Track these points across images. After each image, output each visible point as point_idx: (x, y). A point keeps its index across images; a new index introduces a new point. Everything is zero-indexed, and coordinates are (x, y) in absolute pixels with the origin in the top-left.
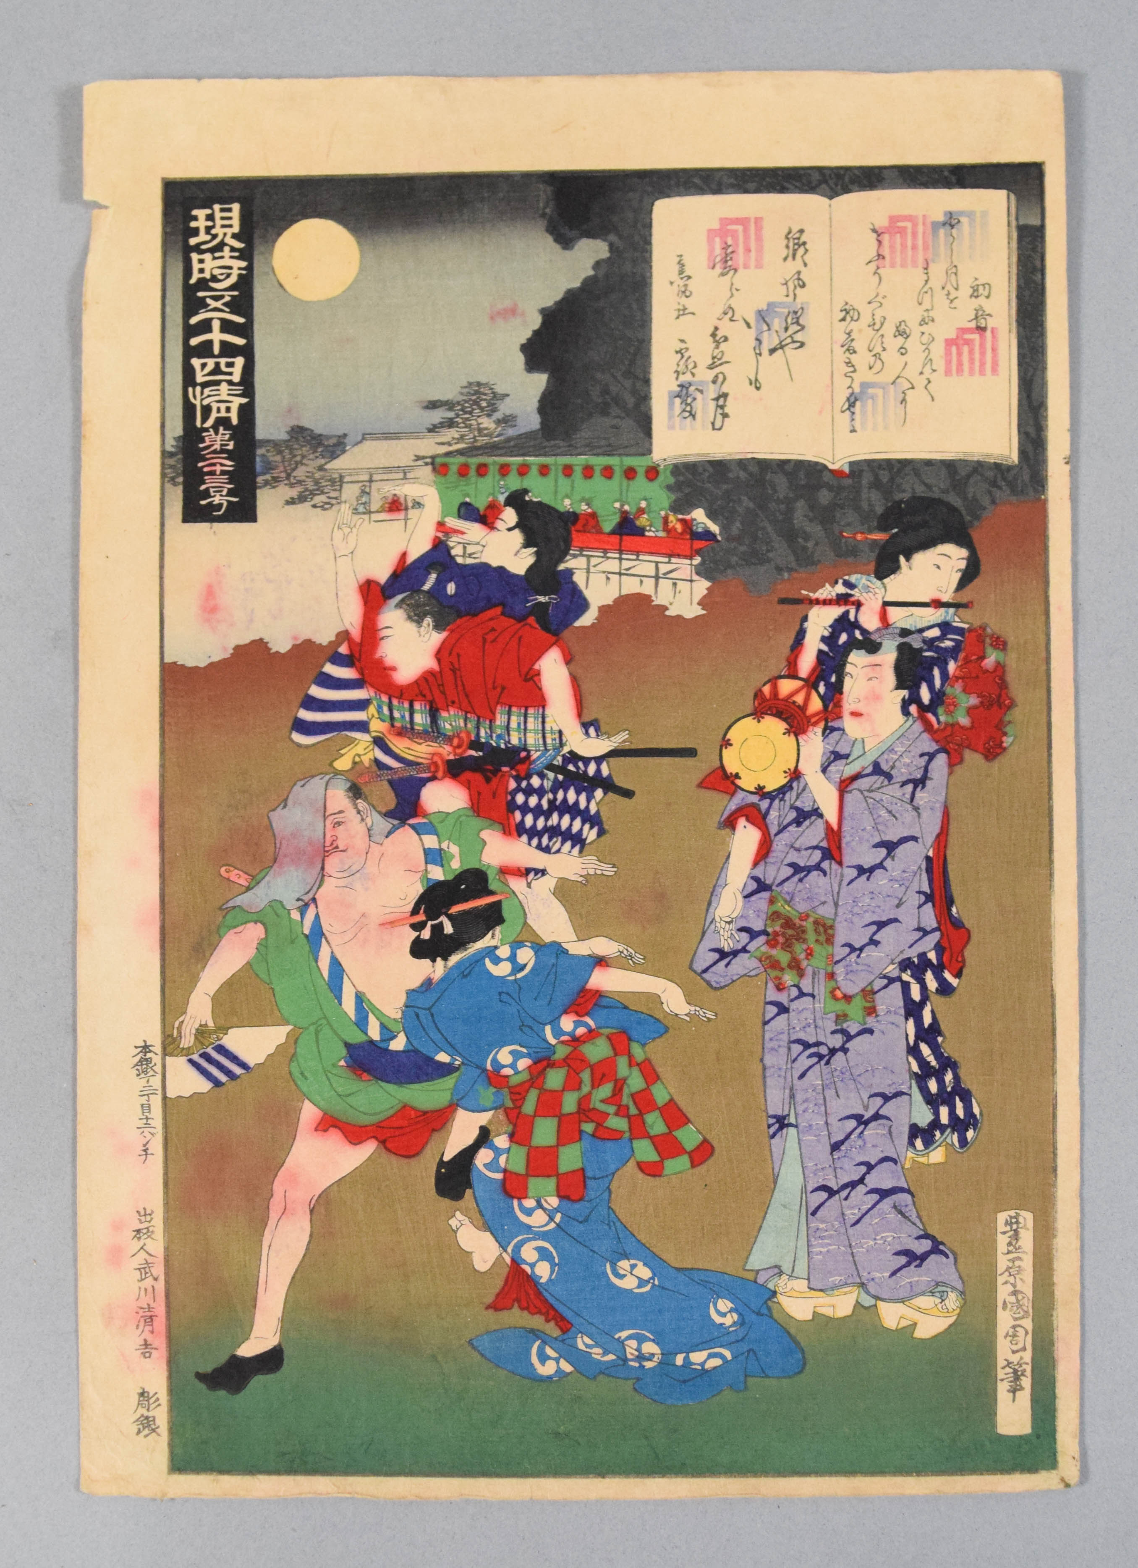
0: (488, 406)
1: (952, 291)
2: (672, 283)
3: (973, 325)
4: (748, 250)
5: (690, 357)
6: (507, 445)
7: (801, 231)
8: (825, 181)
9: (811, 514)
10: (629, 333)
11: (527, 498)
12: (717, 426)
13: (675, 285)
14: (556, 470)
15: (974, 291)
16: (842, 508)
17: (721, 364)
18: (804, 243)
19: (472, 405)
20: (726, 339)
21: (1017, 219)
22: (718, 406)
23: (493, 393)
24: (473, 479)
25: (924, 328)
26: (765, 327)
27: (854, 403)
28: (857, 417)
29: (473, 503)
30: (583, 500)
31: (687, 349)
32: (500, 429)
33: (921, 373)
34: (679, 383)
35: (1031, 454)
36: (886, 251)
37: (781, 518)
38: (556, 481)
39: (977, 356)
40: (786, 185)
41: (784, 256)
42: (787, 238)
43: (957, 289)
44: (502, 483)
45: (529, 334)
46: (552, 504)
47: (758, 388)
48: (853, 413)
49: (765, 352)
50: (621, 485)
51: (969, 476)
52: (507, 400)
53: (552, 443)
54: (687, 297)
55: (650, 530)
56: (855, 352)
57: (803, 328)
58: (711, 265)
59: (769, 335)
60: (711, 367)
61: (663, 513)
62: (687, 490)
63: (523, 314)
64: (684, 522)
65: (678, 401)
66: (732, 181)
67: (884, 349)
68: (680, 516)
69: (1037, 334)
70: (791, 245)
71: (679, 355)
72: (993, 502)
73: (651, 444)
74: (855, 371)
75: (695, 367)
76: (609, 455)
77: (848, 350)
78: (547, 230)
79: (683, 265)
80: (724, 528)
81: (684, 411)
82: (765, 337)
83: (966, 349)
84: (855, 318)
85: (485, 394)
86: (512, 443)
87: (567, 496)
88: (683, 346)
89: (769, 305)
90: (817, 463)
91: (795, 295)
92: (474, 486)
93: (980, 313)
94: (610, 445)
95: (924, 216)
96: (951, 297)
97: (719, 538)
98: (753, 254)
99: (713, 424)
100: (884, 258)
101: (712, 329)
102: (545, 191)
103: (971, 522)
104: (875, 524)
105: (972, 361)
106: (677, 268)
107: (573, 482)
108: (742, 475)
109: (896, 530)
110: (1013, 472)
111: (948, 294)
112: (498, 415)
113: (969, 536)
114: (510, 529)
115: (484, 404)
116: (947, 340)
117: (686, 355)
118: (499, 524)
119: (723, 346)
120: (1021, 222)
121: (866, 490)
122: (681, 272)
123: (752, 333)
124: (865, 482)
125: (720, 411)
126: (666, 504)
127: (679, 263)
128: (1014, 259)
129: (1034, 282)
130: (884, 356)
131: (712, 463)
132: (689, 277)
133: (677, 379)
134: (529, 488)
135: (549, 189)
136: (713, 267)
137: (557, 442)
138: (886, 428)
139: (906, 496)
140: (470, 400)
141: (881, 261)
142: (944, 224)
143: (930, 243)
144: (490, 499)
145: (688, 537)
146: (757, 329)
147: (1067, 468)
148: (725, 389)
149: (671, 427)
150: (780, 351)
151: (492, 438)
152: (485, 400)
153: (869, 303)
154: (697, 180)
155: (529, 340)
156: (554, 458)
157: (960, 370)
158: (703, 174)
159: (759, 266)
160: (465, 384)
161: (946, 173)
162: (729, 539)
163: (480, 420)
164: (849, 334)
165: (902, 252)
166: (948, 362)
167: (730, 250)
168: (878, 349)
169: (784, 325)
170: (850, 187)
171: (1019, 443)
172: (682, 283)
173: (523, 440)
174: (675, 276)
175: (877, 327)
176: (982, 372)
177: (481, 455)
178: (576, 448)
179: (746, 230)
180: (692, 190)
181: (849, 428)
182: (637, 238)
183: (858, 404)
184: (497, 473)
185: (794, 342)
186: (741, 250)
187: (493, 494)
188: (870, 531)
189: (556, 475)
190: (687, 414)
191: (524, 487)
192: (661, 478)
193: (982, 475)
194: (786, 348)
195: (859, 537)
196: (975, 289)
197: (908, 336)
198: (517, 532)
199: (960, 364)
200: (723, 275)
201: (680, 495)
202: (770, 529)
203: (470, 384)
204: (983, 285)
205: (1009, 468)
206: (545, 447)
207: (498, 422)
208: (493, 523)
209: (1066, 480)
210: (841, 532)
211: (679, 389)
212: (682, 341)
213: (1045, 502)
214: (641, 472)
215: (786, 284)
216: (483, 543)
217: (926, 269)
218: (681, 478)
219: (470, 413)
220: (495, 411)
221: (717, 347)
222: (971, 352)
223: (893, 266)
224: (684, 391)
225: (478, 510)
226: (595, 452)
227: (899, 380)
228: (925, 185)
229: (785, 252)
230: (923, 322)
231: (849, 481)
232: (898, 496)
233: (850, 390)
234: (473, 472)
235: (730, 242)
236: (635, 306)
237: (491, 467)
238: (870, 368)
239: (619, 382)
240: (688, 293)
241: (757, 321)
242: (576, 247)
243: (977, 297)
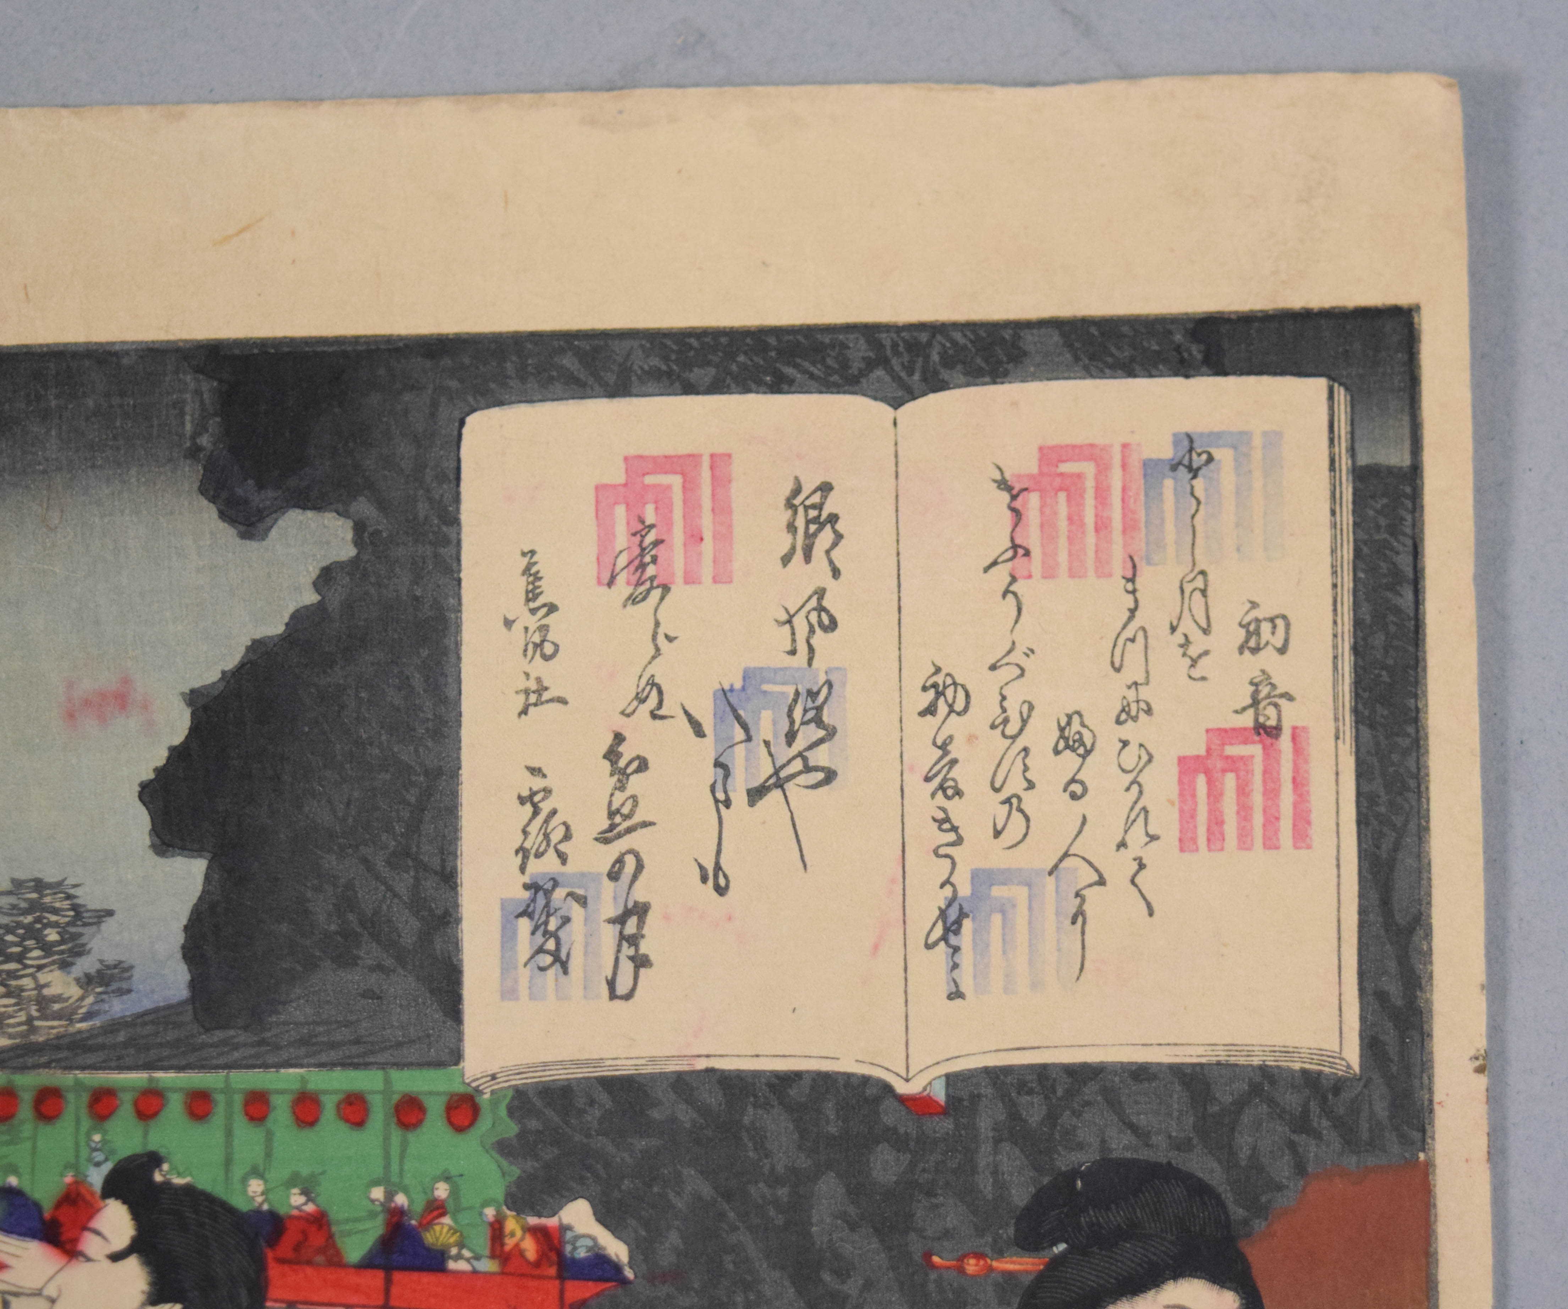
0: (62, 942)
1: (1196, 635)
2: (508, 623)
3: (1247, 720)
4: (695, 537)
5: (554, 812)
6: (109, 1040)
7: (826, 488)
8: (882, 361)
9: (852, 1210)
10: (406, 755)
11: (158, 1177)
12: (622, 988)
13: (518, 627)
14: (229, 1104)
15: (1249, 635)
16: (930, 1194)
17: (629, 830)
18: (833, 519)
19: (23, 938)
20: (643, 765)
21: (1352, 451)
22: (622, 937)
23: (75, 908)
24: (27, 1129)
25: (1128, 731)
26: (739, 734)
27: (958, 922)
28: (966, 958)
29: (27, 1188)
30: (293, 1180)
31: (547, 791)
32: (90, 999)
33: (1122, 845)
34: (526, 879)
35: (1393, 1051)
36: (1032, 538)
37: (780, 1220)
38: (229, 1133)
39: (1257, 799)
40: (789, 371)
41: (785, 548)
42: (790, 504)
43: (1206, 631)
44: (97, 1137)
45: (160, 757)
46: (219, 1191)
47: (721, 891)
48: (956, 949)
49: (739, 797)
50: (387, 1139)
51: (1241, 1104)
52: (109, 926)
53: (219, 1035)
54: (546, 658)
55: (459, 1257)
56: (959, 793)
57: (831, 733)
58: (606, 577)
59: (748, 751)
60: (604, 838)
61: (490, 1213)
62: (549, 1153)
63: (145, 707)
64: (541, 1234)
65: (524, 925)
66: (655, 362)
67: (1031, 785)
68: (533, 1221)
69: (1405, 742)
70: (800, 523)
71: (528, 808)
72: (1300, 1169)
73: (460, 1039)
74: (959, 841)
75: (567, 837)
76: (356, 1066)
77: (942, 788)
78: (203, 491)
79: (537, 577)
80: (638, 1248)
81: (540, 950)
82: (738, 757)
83: (1230, 781)
84: (959, 706)
85: (55, 911)
86: (121, 1037)
87: (256, 1172)
88: (538, 783)
89: (747, 675)
90: (866, 1080)
91: (811, 650)
92: (28, 1145)
93: (1265, 690)
94: (358, 1042)
95: (1125, 446)
96: (1193, 651)
97: (629, 1274)
98: (708, 546)
99: (611, 984)
100: (1027, 553)
101: (608, 740)
102: (198, 392)
103: (1246, 1222)
104: (1011, 1231)
105: (1244, 811)
106: (522, 583)
107: (269, 1136)
108: (686, 1115)
109: (1062, 1247)
110: (1347, 1095)
111: (1187, 643)
112: (86, 965)
113: (1241, 1257)
114: (116, 1257)
115: (52, 936)
116: (1182, 760)
117: (546, 807)
118: (91, 1245)
119: (636, 783)
120: (1363, 460)
121: (986, 1148)
122: (532, 595)
123: (707, 748)
124: (984, 1124)
125: (628, 950)
126: (498, 1192)
127: (527, 571)
128: (1347, 553)
129: (1398, 611)
130: (1030, 802)
131: (607, 1083)
132: (552, 608)
133: (523, 869)
134: (163, 1152)
135: (207, 386)
136: (610, 584)
137: (232, 1033)
138: (1035, 985)
139: (1085, 1159)
140: (19, 925)
141: (1020, 561)
142: (1174, 468)
143: (1142, 515)
144: (68, 1179)
145: (553, 1271)
146: (718, 740)
147: (1482, 1081)
148: (640, 894)
149: (509, 993)
150: (776, 794)
151: (71, 1021)
152: (56, 925)
153: (993, 667)
154: (568, 362)
155: (158, 771)
156: (223, 1074)
157: (1215, 837)
158: (586, 346)
159: (721, 578)
160: (6, 885)
161: (1178, 338)
162: (654, 1277)
163: (43, 977)
164: (944, 747)
165: (1070, 540)
166: (1187, 816)
167: (650, 538)
168: (1015, 785)
169: (785, 726)
170: (945, 374)
171: (1363, 1019)
172: (533, 622)
173: (149, 1029)
174: (517, 607)
175: (1011, 729)
176: (1271, 843)
177: (47, 1065)
178: (277, 1047)
179: (689, 487)
180: (558, 387)
181: (944, 989)
182: (423, 508)
183: (967, 924)
184: (84, 1112)
185: (808, 769)
186: (678, 536)
187: (74, 1166)
188: (1000, 1253)
189: (229, 1117)
190: (548, 959)
191: (152, 1147)
192: (484, 1123)
193: (1271, 1102)
194: (790, 787)
195: (971, 1266)
196: (1252, 630)
197: (1088, 752)
198: (133, 1264)
199: (1216, 821)
200: (633, 600)
201: (531, 1165)
202: (752, 1250)
203: (18, 885)
204: (1272, 620)
205: (1339, 1085)
206: (204, 1046)
207: (87, 982)
208: (75, 1241)
209: (1479, 1111)
210: (928, 1256)
211: (527, 895)
212: (535, 771)
213: (1428, 1167)
214: (435, 1108)
215: (789, 622)
216: (51, 1291)
217: (1132, 580)
218: (533, 1124)
219: (20, 958)
220: (79, 954)
221: (621, 787)
222: (1243, 791)
223: (1049, 574)
224: (541, 901)
225: (37, 1206)
226: (324, 1058)
227: (1067, 863)
228: (1128, 369)
229: (784, 542)
230: (1125, 715)
231: (947, 1125)
232: (1065, 1160)
233: (948, 891)
234: (25, 1111)
235: (650, 517)
236: (417, 681)
237: (71, 1097)
238: (997, 834)
239: (378, 877)
240: (548, 649)
241: (718, 718)
242: (274, 533)
243: (1255, 650)
